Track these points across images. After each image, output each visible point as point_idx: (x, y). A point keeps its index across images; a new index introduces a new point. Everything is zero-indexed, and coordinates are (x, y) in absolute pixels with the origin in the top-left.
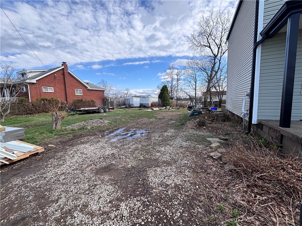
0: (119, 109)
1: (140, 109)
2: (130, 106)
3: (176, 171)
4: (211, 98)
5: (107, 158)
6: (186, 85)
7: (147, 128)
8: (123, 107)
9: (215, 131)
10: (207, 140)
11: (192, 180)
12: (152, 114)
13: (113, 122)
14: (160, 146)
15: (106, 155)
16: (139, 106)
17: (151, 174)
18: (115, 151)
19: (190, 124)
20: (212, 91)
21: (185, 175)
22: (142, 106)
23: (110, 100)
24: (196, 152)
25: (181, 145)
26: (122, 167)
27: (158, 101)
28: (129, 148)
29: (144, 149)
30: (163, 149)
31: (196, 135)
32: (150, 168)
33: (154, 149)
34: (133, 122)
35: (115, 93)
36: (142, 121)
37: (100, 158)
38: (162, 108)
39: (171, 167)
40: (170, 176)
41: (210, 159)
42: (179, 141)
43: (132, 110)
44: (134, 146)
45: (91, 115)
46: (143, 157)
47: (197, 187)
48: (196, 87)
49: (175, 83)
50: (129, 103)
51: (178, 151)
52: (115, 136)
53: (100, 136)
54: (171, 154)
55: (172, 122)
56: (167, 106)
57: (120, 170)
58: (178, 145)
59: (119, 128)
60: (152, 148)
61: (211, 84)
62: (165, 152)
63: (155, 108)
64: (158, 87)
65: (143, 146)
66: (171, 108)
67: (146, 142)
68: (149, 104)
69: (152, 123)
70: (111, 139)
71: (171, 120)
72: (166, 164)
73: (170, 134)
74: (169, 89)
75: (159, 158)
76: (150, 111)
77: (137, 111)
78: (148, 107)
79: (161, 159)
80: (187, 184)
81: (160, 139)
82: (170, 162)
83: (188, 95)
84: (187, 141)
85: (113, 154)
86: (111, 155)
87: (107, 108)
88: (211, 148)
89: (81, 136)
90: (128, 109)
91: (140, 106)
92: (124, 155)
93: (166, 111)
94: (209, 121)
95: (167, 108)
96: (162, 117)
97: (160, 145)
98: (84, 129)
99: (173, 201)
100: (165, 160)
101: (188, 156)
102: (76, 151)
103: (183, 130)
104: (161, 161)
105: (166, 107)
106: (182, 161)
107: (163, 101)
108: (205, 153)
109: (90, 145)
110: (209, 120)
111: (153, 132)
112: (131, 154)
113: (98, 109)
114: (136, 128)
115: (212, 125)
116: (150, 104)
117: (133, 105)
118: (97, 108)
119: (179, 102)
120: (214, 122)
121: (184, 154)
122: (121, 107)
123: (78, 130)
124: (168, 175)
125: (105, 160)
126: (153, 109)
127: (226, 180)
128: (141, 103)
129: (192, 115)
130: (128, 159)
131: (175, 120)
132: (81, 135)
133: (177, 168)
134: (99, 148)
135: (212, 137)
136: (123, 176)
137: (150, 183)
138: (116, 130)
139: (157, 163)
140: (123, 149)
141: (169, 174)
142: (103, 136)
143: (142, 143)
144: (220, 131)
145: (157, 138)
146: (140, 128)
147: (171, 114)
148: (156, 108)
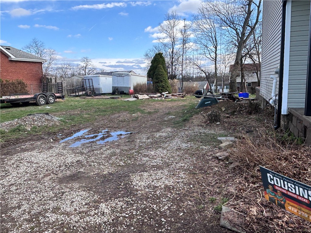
0: (72, 99)
1: (113, 98)
2: (94, 93)
3: (168, 174)
4: (243, 77)
5: (70, 166)
6: (199, 52)
7: (128, 127)
8: (81, 93)
9: (233, 127)
10: (218, 140)
11: (187, 181)
12: (136, 106)
13: (68, 120)
14: (148, 150)
15: (68, 163)
16: (111, 92)
17: (136, 179)
18: (80, 158)
19: (198, 119)
20: (246, 63)
21: (178, 177)
22: (117, 92)
23: (53, 81)
24: (197, 154)
25: (179, 146)
26: (94, 175)
27: (148, 83)
28: (102, 154)
29: (125, 155)
30: (152, 153)
31: (203, 135)
32: (134, 173)
33: (140, 153)
34: (103, 120)
35: (60, 66)
36: (119, 117)
37: (60, 167)
38: (155, 96)
39: (162, 171)
40: (160, 179)
41: (215, 161)
42: (176, 142)
43: (98, 99)
44: (109, 152)
45: (23, 109)
46: (124, 163)
47: (192, 186)
48: (216, 55)
49: (178, 46)
50: (91, 87)
51: (174, 155)
52: (75, 140)
53: (52, 140)
54: (163, 158)
55: (170, 117)
56: (163, 91)
57: (93, 177)
58: (174, 148)
59: (81, 129)
60: (136, 152)
61: (244, 51)
62: (156, 156)
63: (141, 94)
64: (147, 55)
65: (122, 150)
66: (170, 95)
67: (127, 146)
68: (130, 88)
69: (136, 119)
70: (69, 144)
71: (169, 114)
72: (155, 169)
73: (164, 134)
74: (167, 59)
75: (146, 162)
76: (133, 101)
77: (108, 101)
78: (128, 94)
79: (149, 164)
80: (180, 185)
81: (149, 141)
82: (162, 166)
83: (202, 70)
84: (188, 141)
85: (78, 161)
86: (76, 162)
87: (51, 95)
88: (220, 148)
89: (18, 141)
90: (90, 97)
91: (113, 92)
92: (95, 162)
93: (161, 100)
94: (227, 114)
95: (164, 95)
96: (153, 111)
97: (148, 148)
98: (20, 130)
99: (162, 198)
100: (155, 164)
101: (186, 158)
102: (19, 160)
103: (186, 128)
104: (149, 166)
105: (161, 93)
106: (177, 164)
107: (156, 83)
108: (210, 155)
109: (39, 153)
110: (228, 112)
111: (138, 133)
112: (106, 160)
113: (35, 98)
114: (109, 127)
115: (230, 120)
116: (132, 89)
117: (99, 89)
118: (32, 96)
119: (185, 83)
120: (235, 115)
121: (181, 157)
122: (77, 94)
123: (11, 132)
124: (157, 178)
125: (69, 168)
126: (137, 98)
127: (226, 177)
128: (115, 87)
129: (202, 105)
130: (102, 166)
131: (174, 114)
132: (17, 139)
133: (170, 171)
134: (54, 155)
135: (226, 136)
136: (98, 183)
137: (135, 187)
138: (75, 132)
139: (143, 168)
140: (92, 155)
141: (159, 178)
142: (56, 140)
143: (122, 147)
144: (240, 128)
145: (144, 141)
146: (116, 129)
147: (170, 104)
148: (143, 94)
